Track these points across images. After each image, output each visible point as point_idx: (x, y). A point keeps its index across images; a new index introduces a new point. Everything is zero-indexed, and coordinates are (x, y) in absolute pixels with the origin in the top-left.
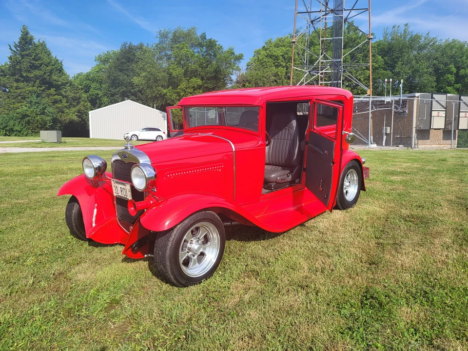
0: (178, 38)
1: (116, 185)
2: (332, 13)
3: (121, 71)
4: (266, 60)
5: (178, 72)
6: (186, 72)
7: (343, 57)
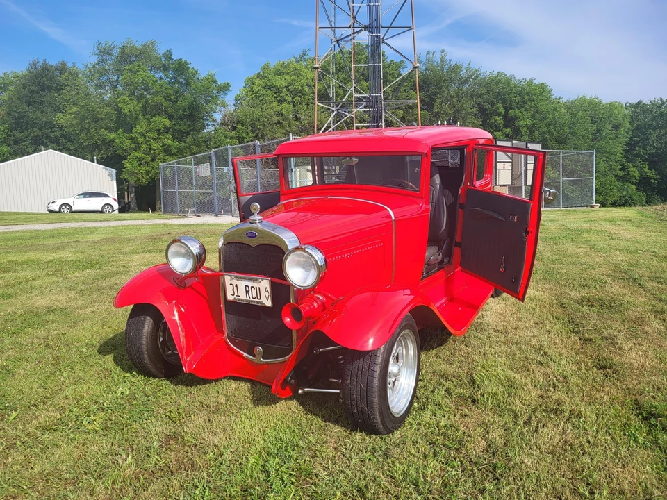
1: (235, 282)
2: (365, 30)
3: (29, 104)
4: (264, 92)
5: (131, 107)
6: (144, 107)
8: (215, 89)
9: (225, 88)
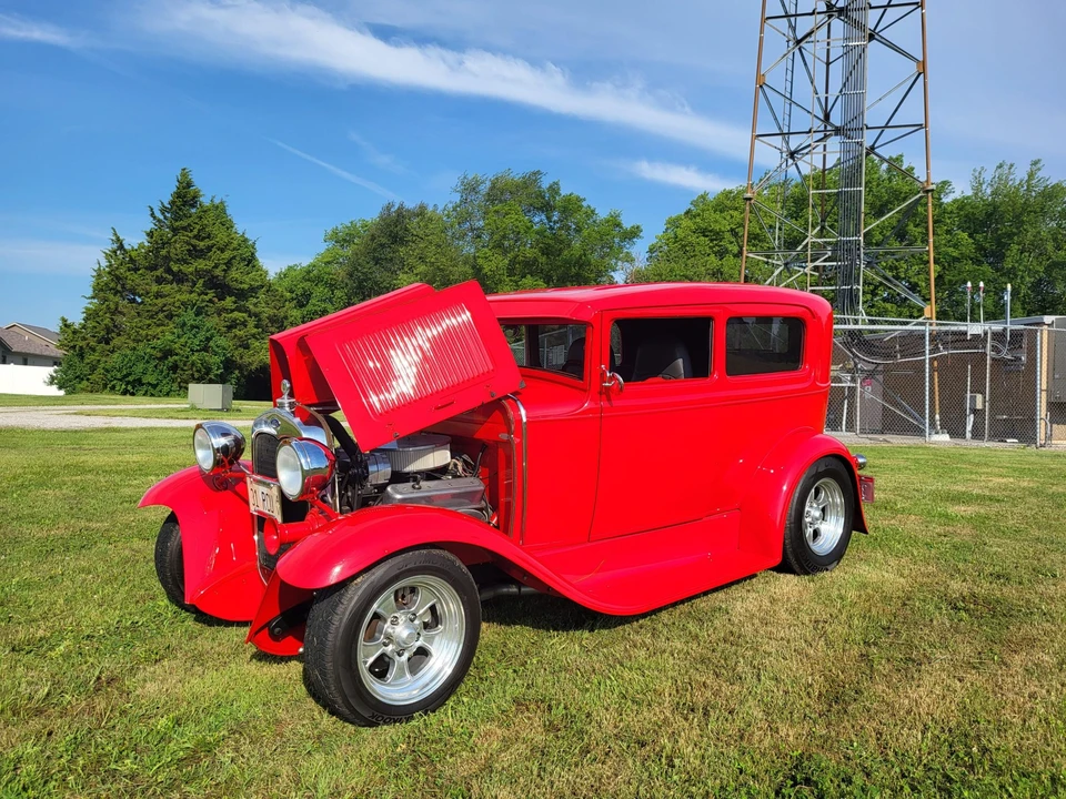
0: (499, 193)
1: (255, 486)
2: (836, 135)
3: (377, 261)
4: (693, 239)
5: (495, 263)
6: (513, 262)
7: (863, 232)
8: (618, 235)
9: (633, 234)
